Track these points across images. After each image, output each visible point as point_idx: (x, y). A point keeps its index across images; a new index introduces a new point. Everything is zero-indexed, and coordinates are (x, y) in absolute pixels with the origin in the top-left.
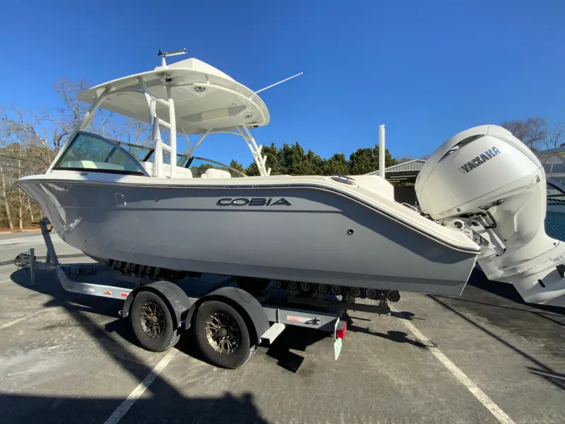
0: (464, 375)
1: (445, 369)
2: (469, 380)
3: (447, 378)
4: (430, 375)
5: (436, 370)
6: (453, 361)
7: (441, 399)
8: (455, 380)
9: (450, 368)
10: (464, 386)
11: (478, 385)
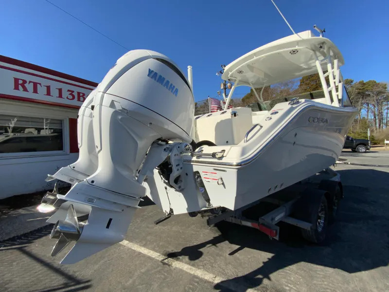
0: (133, 248)
1: (145, 246)
2: (130, 247)
3: (140, 241)
4: (149, 238)
5: (148, 243)
6: (144, 256)
7: (138, 230)
8: (137, 243)
9: (143, 248)
10: (131, 242)
11: (125, 246)
